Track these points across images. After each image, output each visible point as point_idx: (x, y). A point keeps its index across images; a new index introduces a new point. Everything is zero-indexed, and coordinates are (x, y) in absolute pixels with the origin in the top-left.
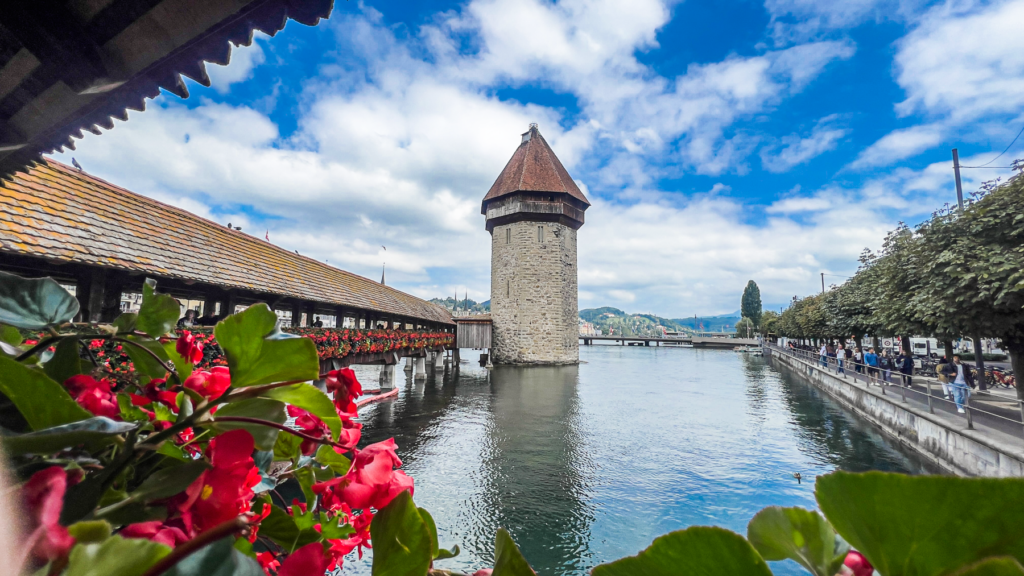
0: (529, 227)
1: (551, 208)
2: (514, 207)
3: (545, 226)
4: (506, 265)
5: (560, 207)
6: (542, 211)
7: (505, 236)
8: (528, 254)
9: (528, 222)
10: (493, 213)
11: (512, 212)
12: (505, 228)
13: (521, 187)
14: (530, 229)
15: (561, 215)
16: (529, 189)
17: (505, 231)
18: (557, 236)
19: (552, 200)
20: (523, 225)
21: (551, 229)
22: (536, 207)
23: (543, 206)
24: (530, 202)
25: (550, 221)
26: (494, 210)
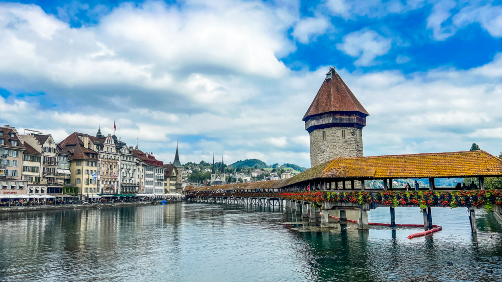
0: (337, 131)
1: (349, 120)
2: (329, 120)
3: (346, 130)
4: (324, 152)
5: (354, 119)
6: (345, 122)
7: (322, 135)
8: (337, 146)
9: (336, 128)
10: (313, 123)
11: (327, 122)
12: (321, 131)
13: (333, 109)
14: (338, 132)
15: (355, 123)
16: (338, 110)
17: (322, 132)
18: (353, 135)
19: (350, 115)
20: (334, 130)
21: (349, 131)
22: (341, 119)
23: (345, 119)
24: (338, 117)
25: (349, 127)
26: (315, 121)
